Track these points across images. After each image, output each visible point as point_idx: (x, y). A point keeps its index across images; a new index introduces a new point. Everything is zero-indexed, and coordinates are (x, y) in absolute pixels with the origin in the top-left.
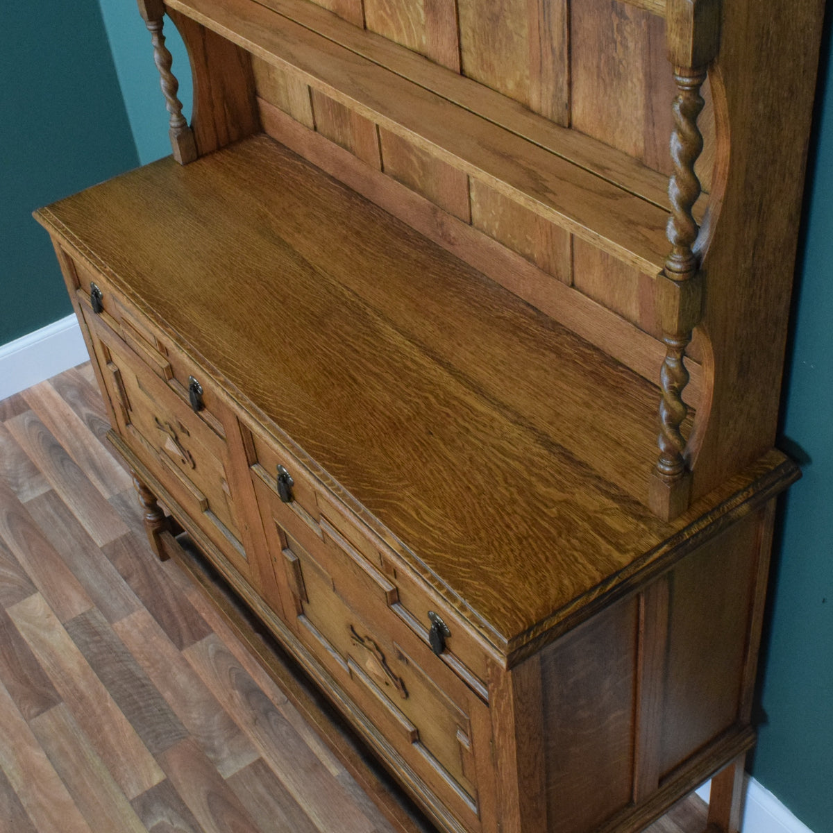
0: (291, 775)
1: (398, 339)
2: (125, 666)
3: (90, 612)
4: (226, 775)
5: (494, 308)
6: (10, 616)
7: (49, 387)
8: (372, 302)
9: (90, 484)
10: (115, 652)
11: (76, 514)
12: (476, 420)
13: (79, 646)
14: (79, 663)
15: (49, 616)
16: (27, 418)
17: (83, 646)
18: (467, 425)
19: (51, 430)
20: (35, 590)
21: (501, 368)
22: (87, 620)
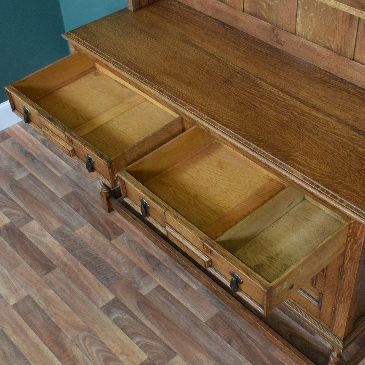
0: (175, 291)
1: (270, 88)
2: (85, 249)
3: (62, 227)
4: (144, 293)
5: (311, 73)
6: (22, 231)
7: (19, 126)
8: (251, 72)
9: (50, 170)
10: (78, 244)
11: (45, 184)
12: (320, 122)
13: (60, 242)
14: (61, 250)
15: (41, 230)
16: (10, 141)
17: (62, 242)
18: (316, 124)
19: (24, 146)
20: (32, 219)
21: (324, 99)
22: (61, 231)
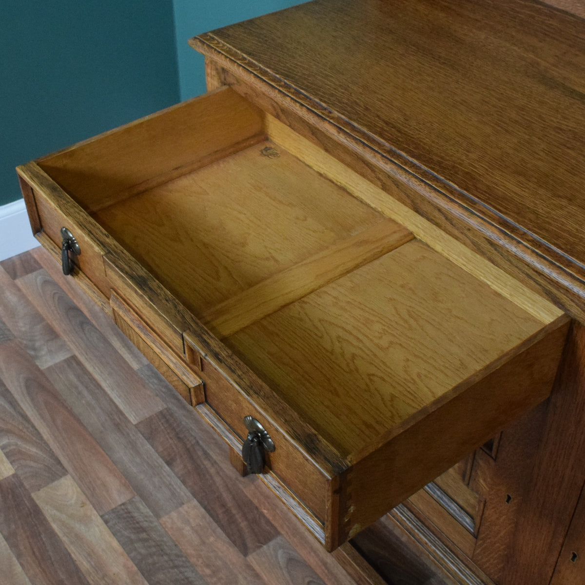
2: (181, 572)
3: (131, 501)
6: (38, 502)
9: (116, 352)
10: (167, 555)
11: (104, 385)
13: (123, 545)
14: (125, 566)
15: (83, 505)
16: (40, 277)
17: (127, 545)
19: (67, 292)
20: (65, 472)
22: (129, 513)
